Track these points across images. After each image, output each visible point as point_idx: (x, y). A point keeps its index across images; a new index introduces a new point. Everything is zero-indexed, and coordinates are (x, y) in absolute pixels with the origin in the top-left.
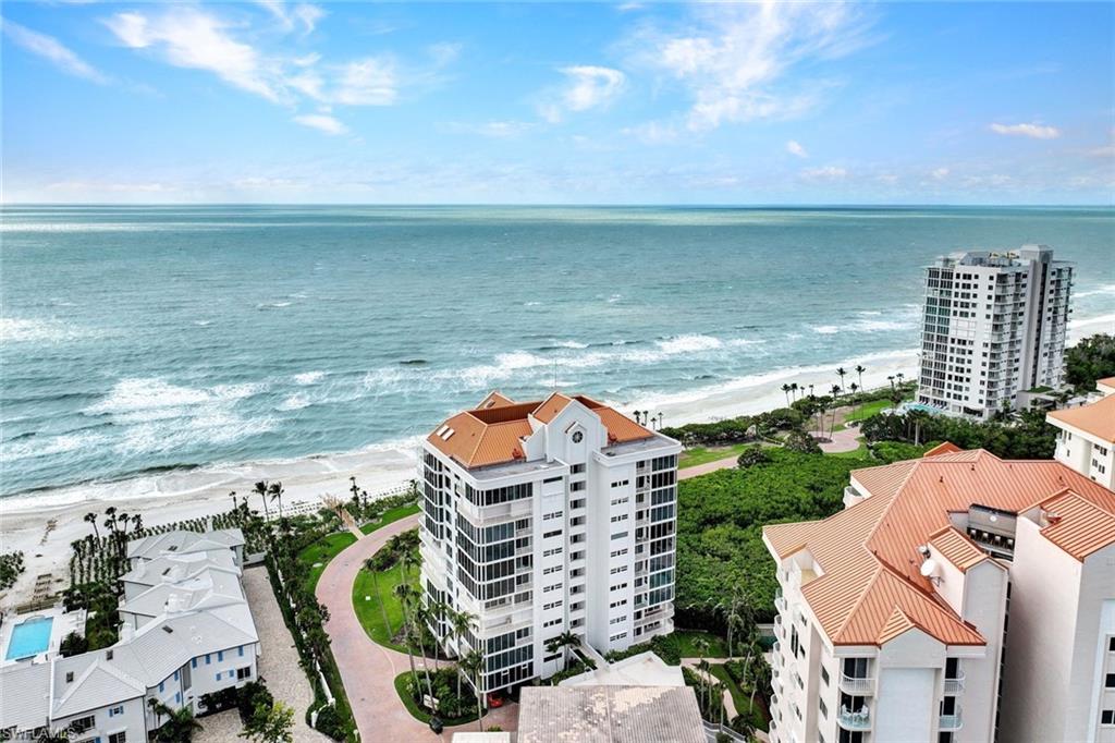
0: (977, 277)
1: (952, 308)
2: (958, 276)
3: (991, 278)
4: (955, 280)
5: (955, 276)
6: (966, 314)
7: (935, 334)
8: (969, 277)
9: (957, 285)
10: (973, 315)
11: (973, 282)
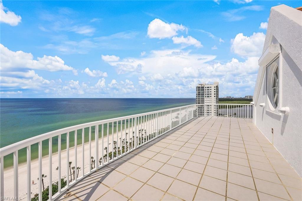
0: (211, 87)
1: (205, 96)
2: (206, 87)
3: (215, 87)
4: (205, 89)
5: (205, 88)
6: (209, 97)
7: (201, 98)
8: (209, 87)
9: (206, 90)
10: (211, 96)
11: (210, 88)
